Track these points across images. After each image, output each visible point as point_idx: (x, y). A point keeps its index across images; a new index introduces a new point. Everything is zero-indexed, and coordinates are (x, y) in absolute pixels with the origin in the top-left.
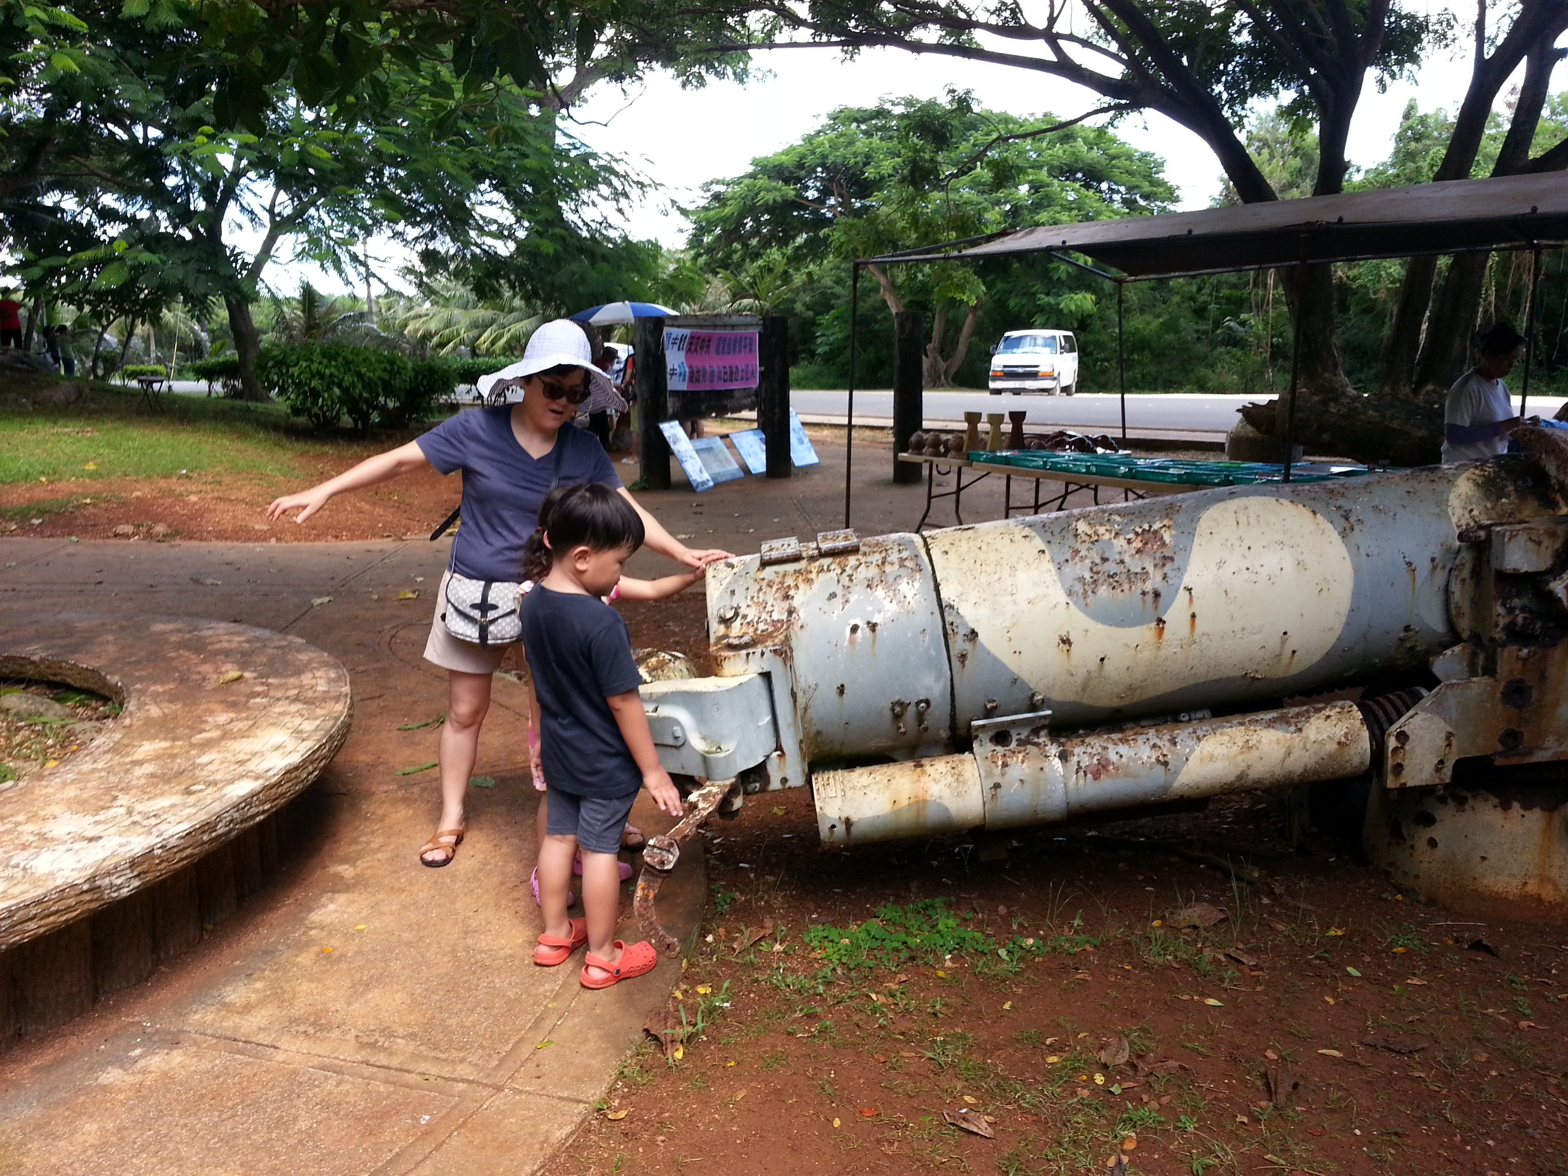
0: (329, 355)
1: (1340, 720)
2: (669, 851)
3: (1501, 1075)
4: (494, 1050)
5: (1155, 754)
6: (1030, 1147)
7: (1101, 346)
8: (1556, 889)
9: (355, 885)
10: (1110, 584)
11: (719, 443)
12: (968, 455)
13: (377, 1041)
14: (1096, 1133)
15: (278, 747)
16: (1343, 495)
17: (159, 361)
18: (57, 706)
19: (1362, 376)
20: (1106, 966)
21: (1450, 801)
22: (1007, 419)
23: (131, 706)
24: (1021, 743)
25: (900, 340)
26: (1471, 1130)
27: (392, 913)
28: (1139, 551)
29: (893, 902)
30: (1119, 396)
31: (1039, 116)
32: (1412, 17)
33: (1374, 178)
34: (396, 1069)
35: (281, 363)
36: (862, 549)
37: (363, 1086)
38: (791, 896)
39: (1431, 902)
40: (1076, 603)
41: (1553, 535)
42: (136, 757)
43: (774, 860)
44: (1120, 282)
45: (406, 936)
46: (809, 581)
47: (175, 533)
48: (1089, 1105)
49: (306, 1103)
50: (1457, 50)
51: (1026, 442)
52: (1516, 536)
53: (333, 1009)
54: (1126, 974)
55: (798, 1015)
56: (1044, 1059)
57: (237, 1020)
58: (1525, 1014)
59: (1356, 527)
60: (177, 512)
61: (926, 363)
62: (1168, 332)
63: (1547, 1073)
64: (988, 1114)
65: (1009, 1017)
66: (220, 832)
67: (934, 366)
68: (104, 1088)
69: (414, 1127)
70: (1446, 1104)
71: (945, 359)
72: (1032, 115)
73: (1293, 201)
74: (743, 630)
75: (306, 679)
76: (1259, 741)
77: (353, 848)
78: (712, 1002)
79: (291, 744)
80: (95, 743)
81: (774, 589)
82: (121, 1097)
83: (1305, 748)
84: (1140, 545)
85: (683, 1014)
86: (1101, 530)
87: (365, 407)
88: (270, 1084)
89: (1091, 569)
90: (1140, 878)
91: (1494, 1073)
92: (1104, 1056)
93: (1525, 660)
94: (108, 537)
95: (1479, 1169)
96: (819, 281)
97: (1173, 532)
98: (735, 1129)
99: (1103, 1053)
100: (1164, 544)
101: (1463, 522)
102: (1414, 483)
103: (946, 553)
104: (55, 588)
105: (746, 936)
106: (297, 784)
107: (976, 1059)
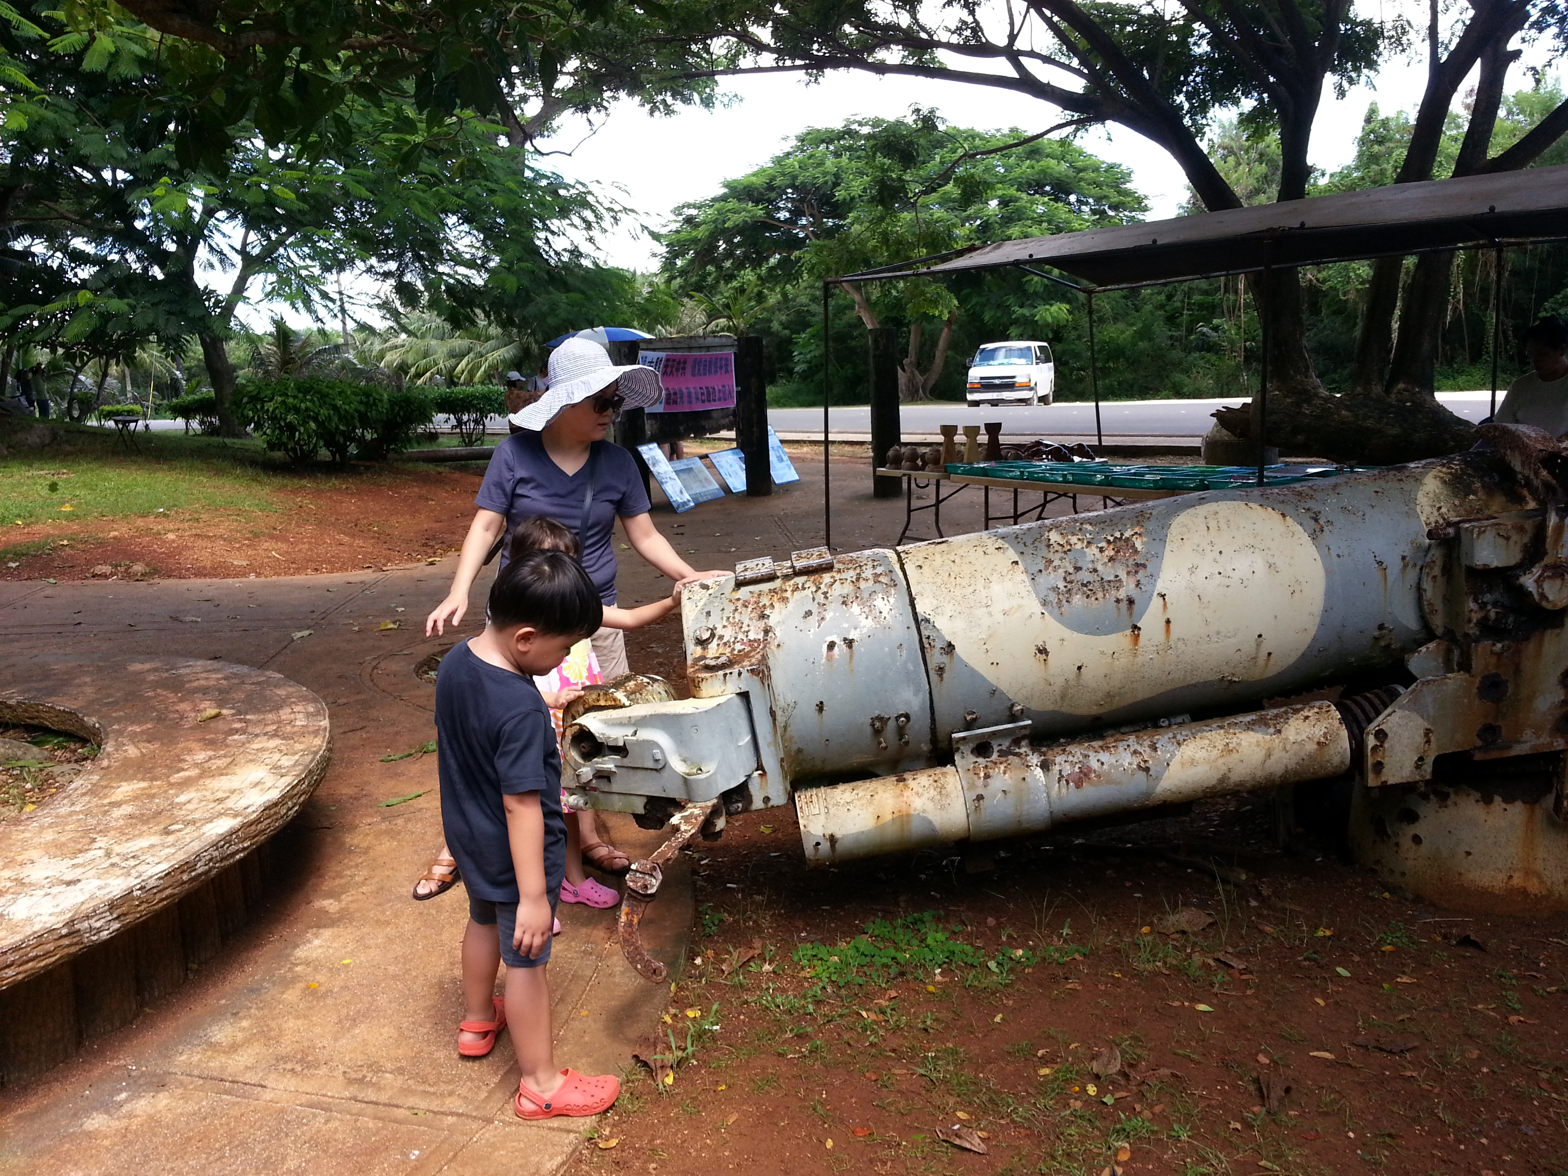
0: (304, 389)
1: (1318, 720)
2: (651, 875)
3: (1494, 1072)
4: (483, 1082)
5: (1136, 761)
6: (1023, 1162)
7: (1077, 356)
8: (1542, 882)
9: (340, 920)
10: (1084, 593)
11: (699, 463)
12: (946, 468)
13: (365, 1077)
14: (1090, 1145)
15: (257, 784)
16: (1311, 497)
17: (135, 400)
18: (35, 749)
19: (1336, 377)
20: (1096, 975)
21: (1432, 797)
22: (983, 430)
23: (109, 747)
24: (1003, 754)
25: (874, 356)
26: (1464, 1129)
27: (377, 946)
28: (1111, 559)
29: (882, 918)
30: (1094, 404)
31: (1006, 131)
32: (1368, 24)
33: (1339, 181)
34: (385, 1105)
35: (255, 399)
36: (837, 566)
37: (352, 1122)
38: (780, 915)
39: (1418, 898)
40: (1050, 613)
41: (1521, 529)
42: (114, 798)
43: (762, 879)
44: (1090, 293)
45: (392, 969)
46: (785, 600)
47: (154, 572)
48: (1082, 1117)
49: (294, 1142)
50: (1413, 55)
51: (1003, 453)
52: (1484, 532)
53: (320, 1045)
54: (1116, 983)
55: (789, 1035)
56: (1035, 1071)
57: (223, 1060)
58: (1514, 1009)
59: (1325, 528)
60: (155, 551)
61: (902, 378)
62: (1141, 340)
63: (1538, 1068)
64: (981, 1130)
65: (1000, 1030)
66: (200, 871)
67: (911, 381)
68: (89, 1135)
69: (404, 1162)
70: (1439, 1103)
71: (922, 373)
72: (998, 130)
73: (1261, 207)
74: (720, 651)
75: (285, 714)
76: (1239, 744)
77: (338, 881)
78: (701, 1026)
79: (270, 780)
80: (73, 786)
81: (750, 609)
82: (106, 1143)
83: (1285, 749)
84: (1112, 553)
85: (672, 1039)
86: (1074, 539)
87: (342, 440)
88: (258, 1124)
89: (1065, 579)
90: (1128, 884)
91: (1485, 1070)
92: (1095, 1067)
93: (1499, 655)
94: (86, 578)
95: (1473, 1169)
96: (794, 300)
97: (1145, 539)
98: (726, 1154)
99: (1094, 1063)
100: (1136, 551)
101: (1432, 520)
102: (1382, 483)
103: (921, 567)
104: (34, 630)
105: (735, 957)
106: (277, 820)
107: (968, 1073)
